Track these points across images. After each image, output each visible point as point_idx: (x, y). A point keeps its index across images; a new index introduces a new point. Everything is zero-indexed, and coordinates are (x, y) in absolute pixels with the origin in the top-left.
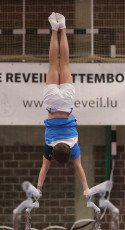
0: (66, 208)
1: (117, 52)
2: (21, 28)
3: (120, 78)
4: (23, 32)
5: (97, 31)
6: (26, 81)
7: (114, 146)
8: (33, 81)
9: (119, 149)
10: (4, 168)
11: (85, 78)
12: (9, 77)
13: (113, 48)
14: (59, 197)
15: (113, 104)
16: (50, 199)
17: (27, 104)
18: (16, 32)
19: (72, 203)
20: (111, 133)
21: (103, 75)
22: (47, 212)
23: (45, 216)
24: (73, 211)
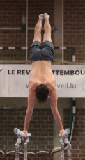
0: (49, 142)
1: (76, 59)
2: (25, 46)
3: (77, 73)
4: (26, 48)
5: (65, 48)
6: (28, 74)
7: (74, 109)
9: (77, 110)
10: (16, 120)
11: (59, 73)
12: (19, 72)
13: (74, 57)
14: (45, 135)
15: (74, 87)
17: (28, 86)
18: (23, 48)
19: (52, 139)
20: (73, 102)
21: (68, 71)
22: (39, 144)
23: (37, 145)
24: (52, 143)
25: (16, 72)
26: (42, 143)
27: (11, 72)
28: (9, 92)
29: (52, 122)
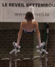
0: (30, 52)
3: (50, 5)
6: (16, 6)
7: (48, 30)
8: (19, 6)
10: (8, 38)
11: (38, 5)
12: (10, 5)
14: (28, 48)
15: (48, 15)
16: (25, 49)
17: (16, 14)
21: (44, 4)
22: (23, 53)
23: (22, 55)
24: (32, 53)
25: (8, 5)
26: (26, 53)
27: (4, 5)
28: (3, 18)
29: (33, 39)
